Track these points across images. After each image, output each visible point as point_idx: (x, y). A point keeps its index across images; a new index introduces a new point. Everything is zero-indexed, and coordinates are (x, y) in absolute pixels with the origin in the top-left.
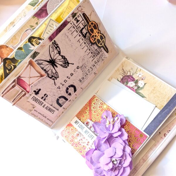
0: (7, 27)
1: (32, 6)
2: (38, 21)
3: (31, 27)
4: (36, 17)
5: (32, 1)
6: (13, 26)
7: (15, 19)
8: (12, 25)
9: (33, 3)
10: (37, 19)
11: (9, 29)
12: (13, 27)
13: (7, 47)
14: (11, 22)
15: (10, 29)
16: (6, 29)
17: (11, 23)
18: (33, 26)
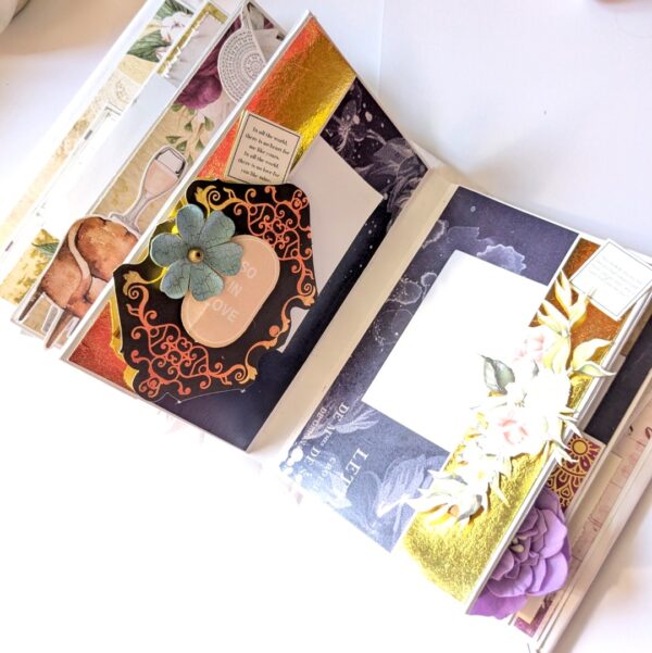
0: (63, 143)
1: (141, 57)
2: (190, 117)
3: (172, 142)
4: (184, 107)
5: (138, 42)
6: (85, 134)
7: (89, 111)
8: (81, 134)
9: (143, 45)
10: (186, 112)
11: (72, 147)
12: (86, 138)
13: (105, 221)
14: (77, 124)
15: (76, 146)
16: (62, 149)
17: (75, 127)
18: (177, 138)
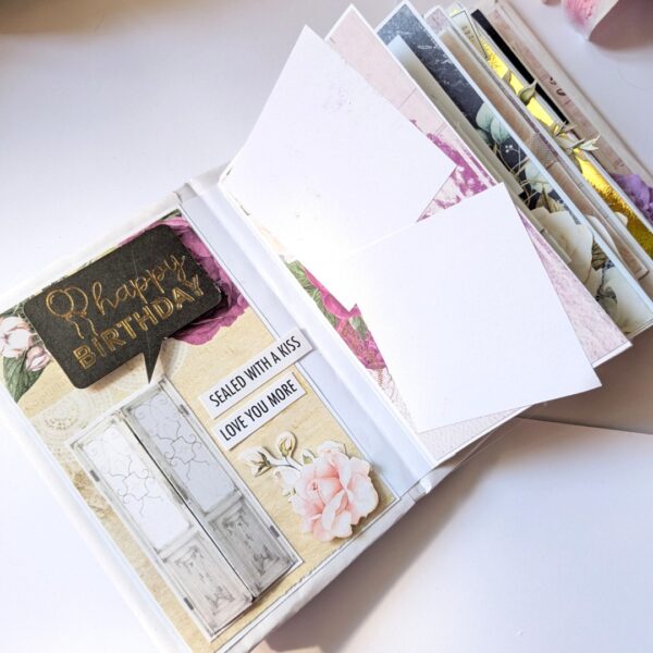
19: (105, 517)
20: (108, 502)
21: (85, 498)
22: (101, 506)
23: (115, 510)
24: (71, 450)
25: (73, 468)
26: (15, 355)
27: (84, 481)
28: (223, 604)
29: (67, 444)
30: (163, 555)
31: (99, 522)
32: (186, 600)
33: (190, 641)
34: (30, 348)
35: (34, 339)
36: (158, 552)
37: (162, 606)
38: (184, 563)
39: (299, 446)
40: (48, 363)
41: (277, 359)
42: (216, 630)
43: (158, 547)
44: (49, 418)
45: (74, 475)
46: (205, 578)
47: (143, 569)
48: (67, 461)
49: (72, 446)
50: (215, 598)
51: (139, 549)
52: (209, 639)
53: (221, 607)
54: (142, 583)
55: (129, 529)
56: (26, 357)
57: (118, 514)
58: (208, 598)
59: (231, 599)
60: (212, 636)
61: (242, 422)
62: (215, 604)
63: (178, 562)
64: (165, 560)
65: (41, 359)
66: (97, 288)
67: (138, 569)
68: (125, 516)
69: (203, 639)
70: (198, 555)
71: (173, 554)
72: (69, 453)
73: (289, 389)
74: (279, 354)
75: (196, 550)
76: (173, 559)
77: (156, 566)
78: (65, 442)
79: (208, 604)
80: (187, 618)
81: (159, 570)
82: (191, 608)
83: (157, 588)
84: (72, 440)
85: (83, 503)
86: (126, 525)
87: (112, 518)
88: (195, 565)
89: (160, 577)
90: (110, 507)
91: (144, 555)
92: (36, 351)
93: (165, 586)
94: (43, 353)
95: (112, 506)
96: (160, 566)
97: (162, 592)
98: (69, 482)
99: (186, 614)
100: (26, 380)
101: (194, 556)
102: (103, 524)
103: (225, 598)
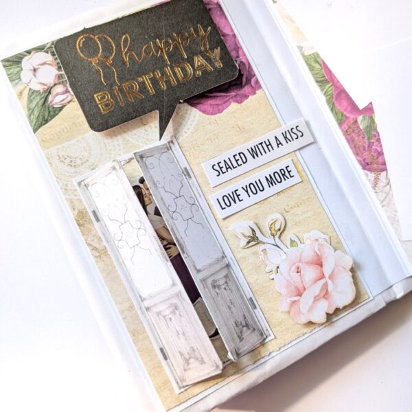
19: (100, 257)
20: (105, 243)
21: (83, 235)
22: (97, 246)
23: (109, 252)
24: (77, 188)
25: (77, 204)
26: (40, 88)
27: (86, 219)
28: (194, 364)
29: (75, 182)
30: (147, 304)
31: (93, 260)
32: (162, 350)
33: (159, 390)
34: (55, 85)
35: (60, 77)
36: (143, 300)
37: (139, 350)
38: (164, 317)
39: (287, 229)
40: (69, 102)
41: (279, 144)
42: (185, 384)
43: (143, 296)
44: (61, 154)
45: (76, 211)
46: (181, 336)
47: (126, 312)
48: (72, 197)
49: (79, 184)
50: (187, 357)
51: (126, 293)
52: (177, 391)
53: (191, 366)
54: (124, 325)
55: (119, 272)
56: (50, 93)
57: (112, 256)
58: (182, 355)
59: (202, 362)
60: (180, 388)
61: (238, 196)
62: (187, 361)
63: (159, 314)
64: (148, 309)
65: (63, 97)
66: (126, 40)
67: (122, 312)
68: (118, 259)
69: (171, 390)
70: (177, 312)
71: (155, 305)
72: (76, 190)
73: (287, 174)
74: (282, 140)
75: (176, 308)
76: (155, 310)
77: (139, 312)
78: (73, 180)
79: (180, 360)
80: (160, 367)
81: (141, 317)
82: (166, 358)
83: (137, 333)
84: (79, 178)
85: (81, 239)
86: (118, 268)
87: (105, 258)
88: (173, 320)
89: (141, 323)
90: (105, 247)
91: (129, 299)
92: (60, 89)
93: (145, 332)
94: (67, 91)
95: (108, 248)
96: (143, 313)
97: (140, 337)
98: (71, 216)
99: (160, 363)
100: (47, 114)
101: (173, 312)
102: (96, 262)
103: (197, 359)
